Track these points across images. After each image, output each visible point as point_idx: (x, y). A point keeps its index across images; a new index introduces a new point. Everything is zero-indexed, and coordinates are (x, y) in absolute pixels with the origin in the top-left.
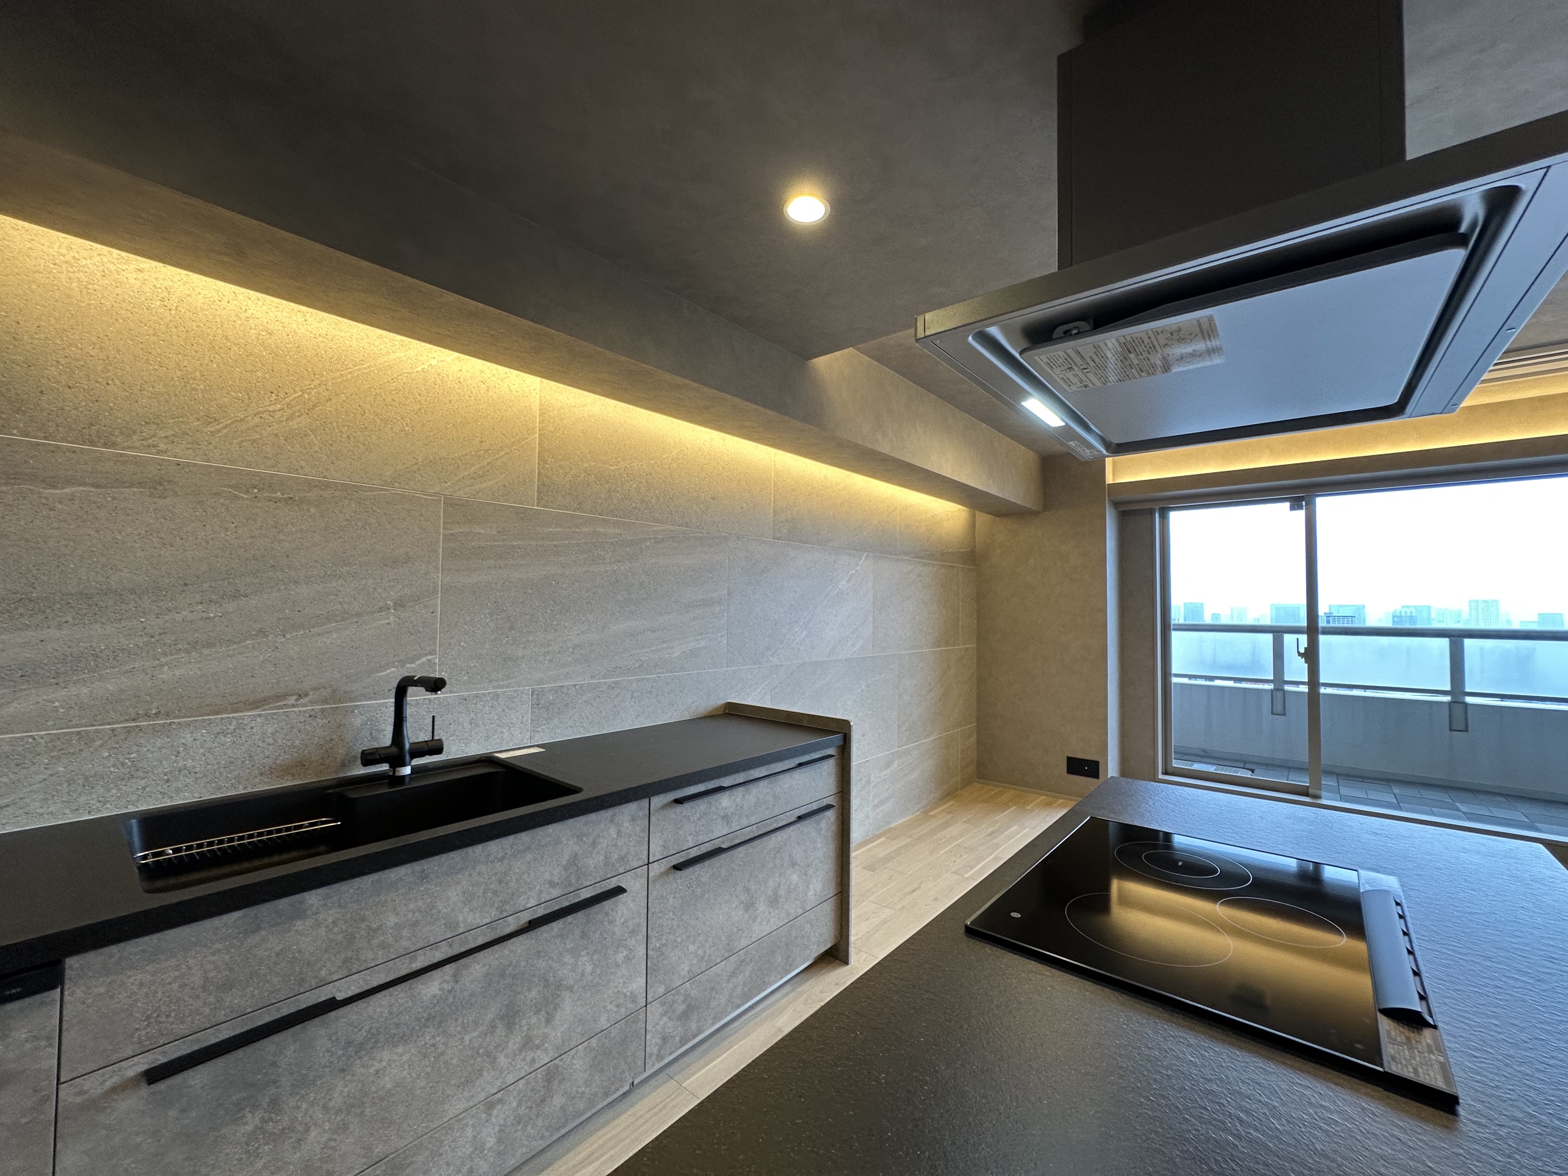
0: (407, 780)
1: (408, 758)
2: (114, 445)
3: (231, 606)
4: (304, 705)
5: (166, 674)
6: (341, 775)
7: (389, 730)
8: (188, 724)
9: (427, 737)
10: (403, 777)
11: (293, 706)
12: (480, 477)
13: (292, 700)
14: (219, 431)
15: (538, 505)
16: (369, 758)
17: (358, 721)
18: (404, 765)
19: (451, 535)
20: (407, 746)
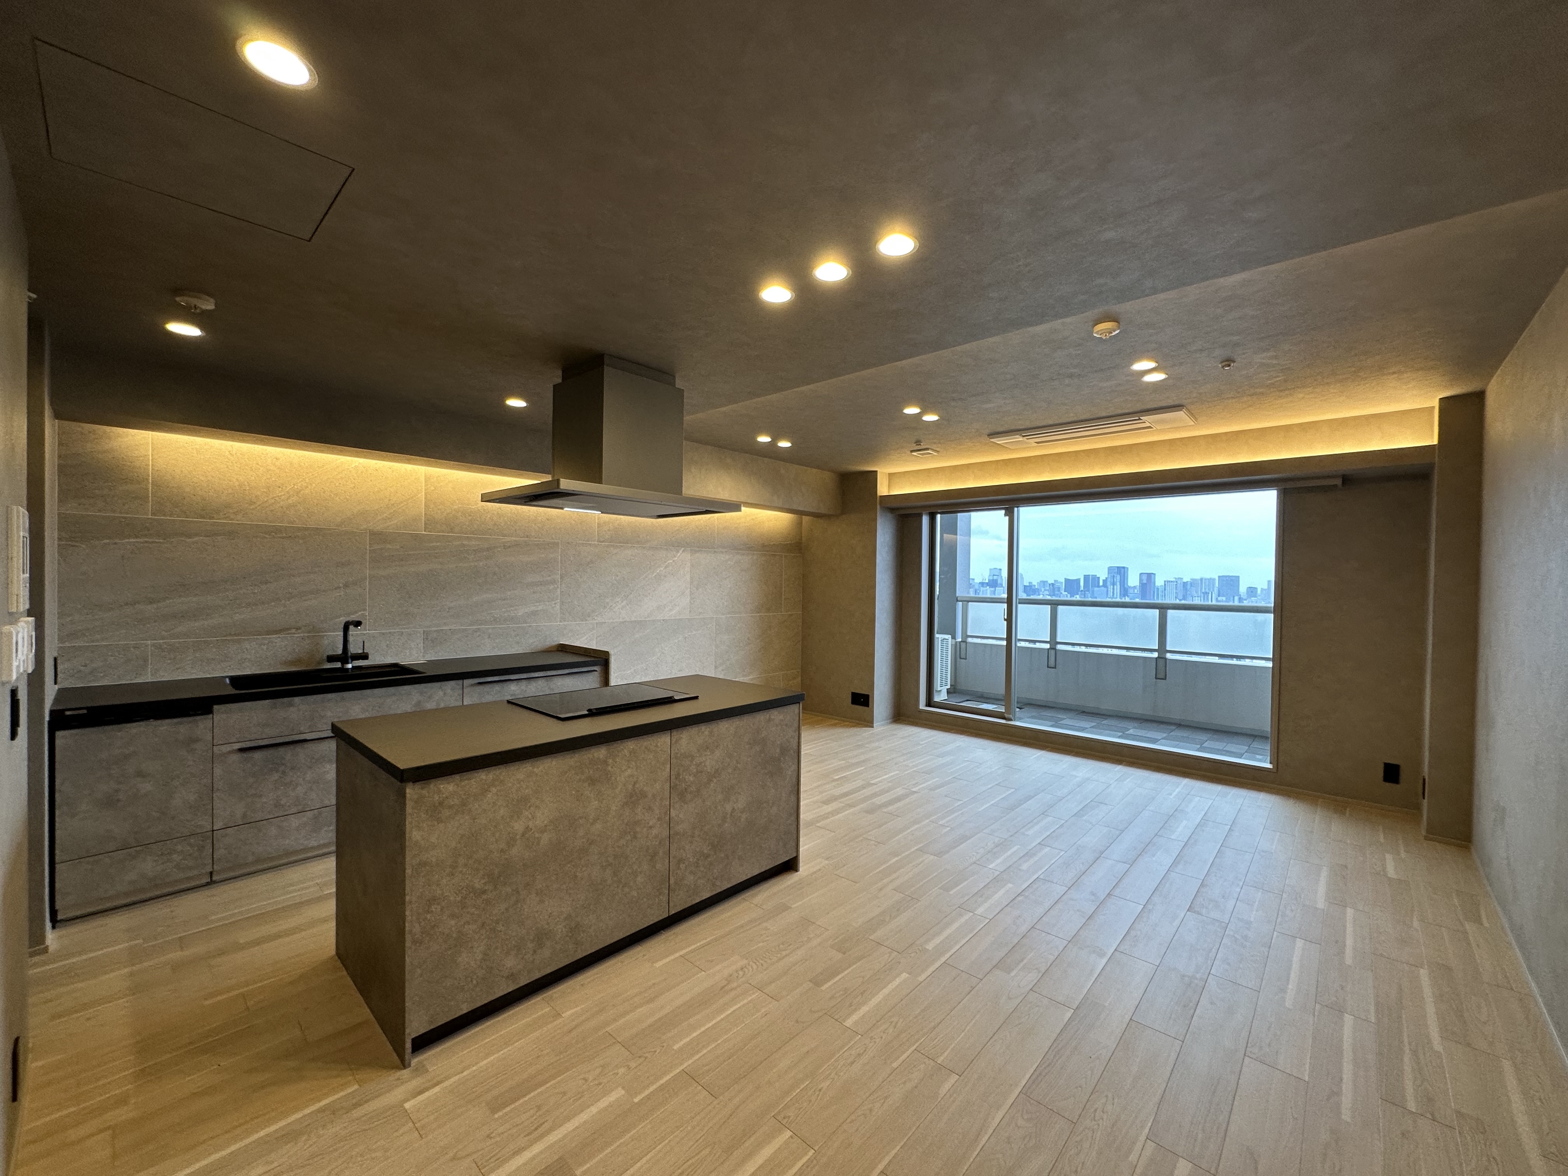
0: (350, 671)
1: (350, 661)
2: (213, 518)
3: (264, 587)
4: (299, 633)
5: (237, 617)
6: (318, 668)
7: (341, 647)
8: (248, 640)
9: (360, 651)
10: (348, 669)
11: (294, 634)
12: (389, 518)
13: (294, 631)
14: (256, 508)
15: (425, 531)
16: (331, 659)
17: (326, 642)
18: (348, 663)
19: (373, 550)
20: (349, 654)
